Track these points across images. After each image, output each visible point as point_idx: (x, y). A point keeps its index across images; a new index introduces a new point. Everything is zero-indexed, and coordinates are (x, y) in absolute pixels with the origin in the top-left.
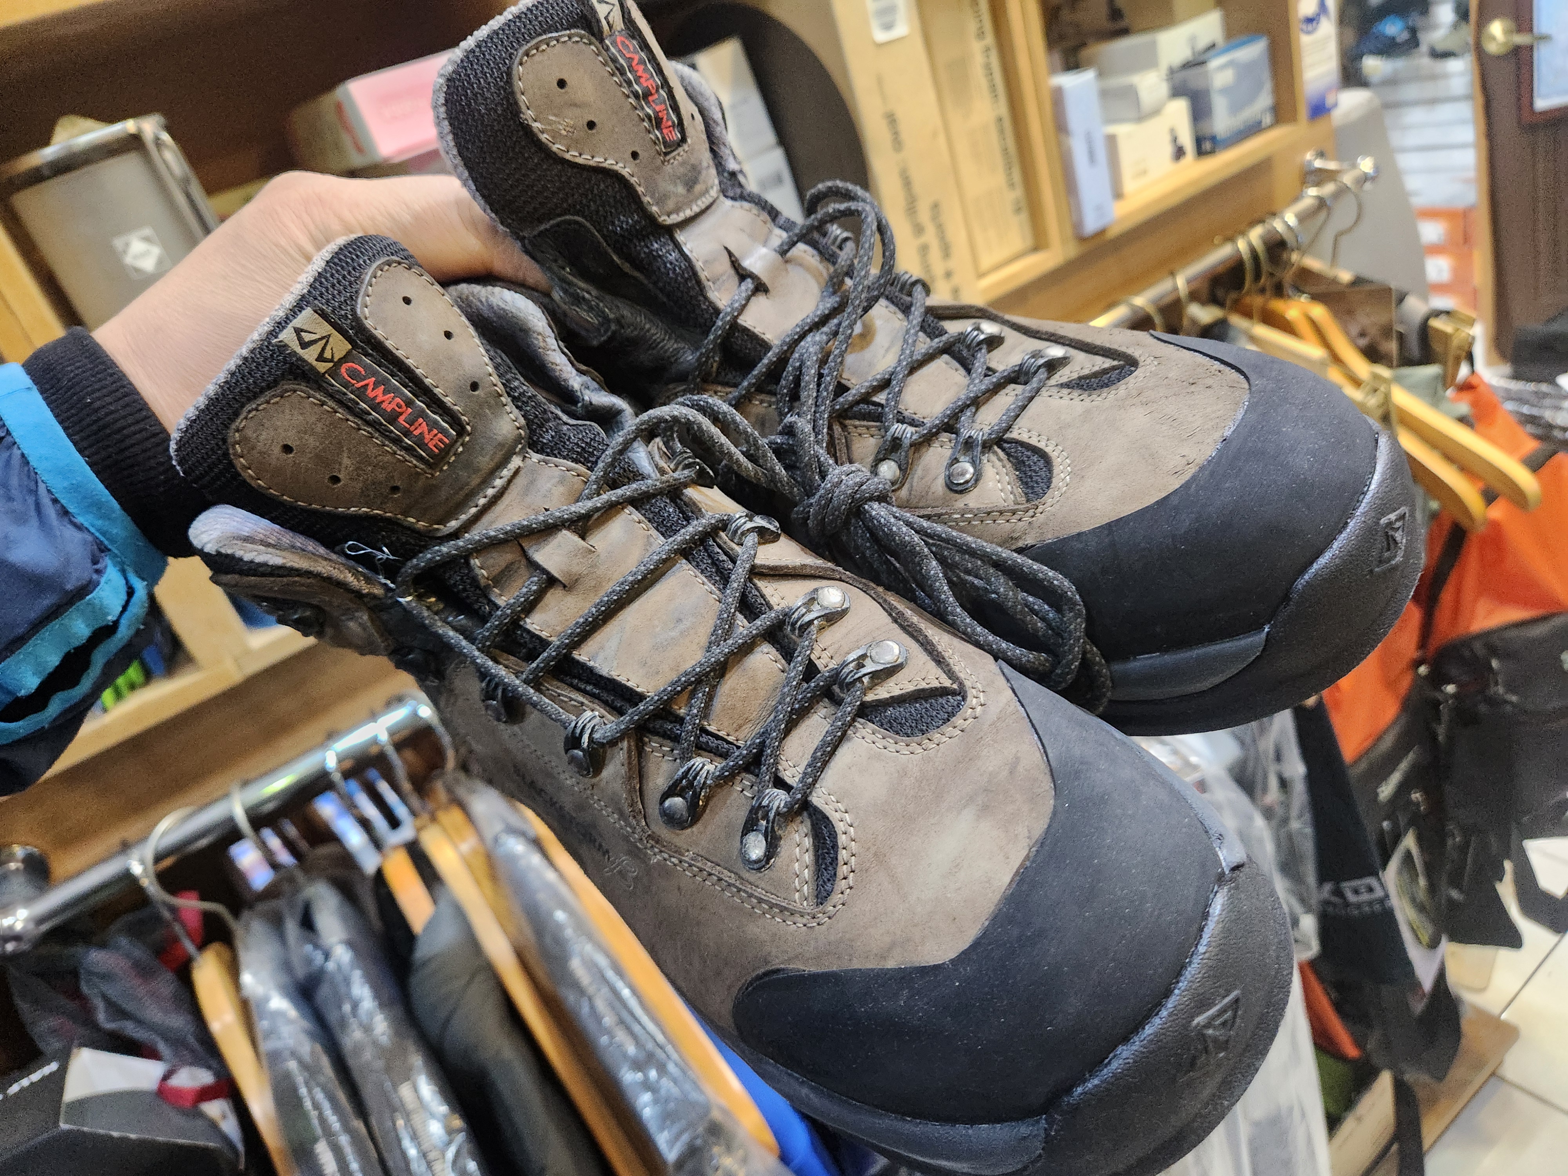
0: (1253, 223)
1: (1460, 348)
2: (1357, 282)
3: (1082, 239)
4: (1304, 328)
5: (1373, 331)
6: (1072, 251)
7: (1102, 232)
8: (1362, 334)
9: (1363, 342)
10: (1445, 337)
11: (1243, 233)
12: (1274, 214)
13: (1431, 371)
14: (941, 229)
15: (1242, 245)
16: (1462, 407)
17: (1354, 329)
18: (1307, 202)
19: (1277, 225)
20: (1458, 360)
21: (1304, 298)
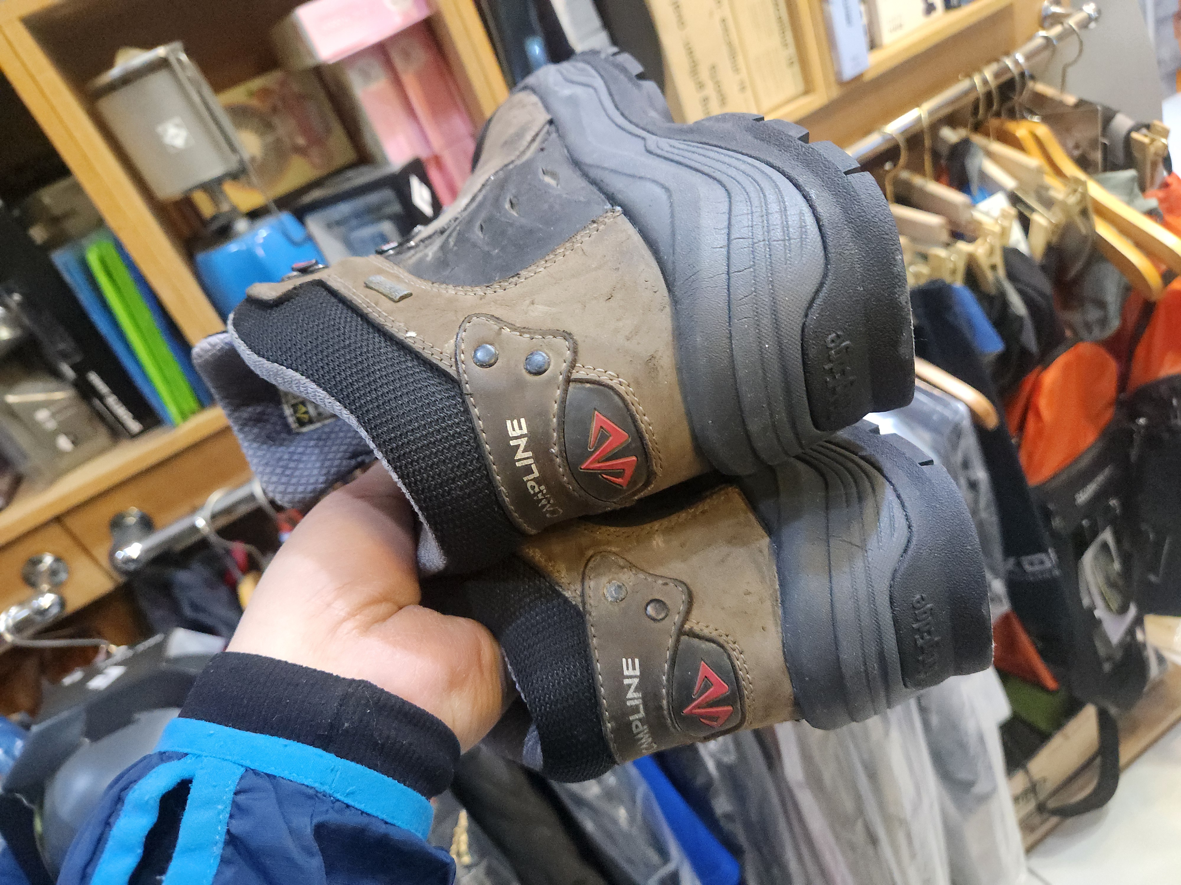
0: (989, 62)
1: (1156, 154)
2: (1081, 103)
3: (842, 83)
4: (1030, 144)
5: (1084, 144)
6: (835, 92)
7: (858, 78)
8: (1077, 146)
9: (1076, 153)
10: (1143, 146)
11: (979, 70)
12: (1007, 54)
13: (1131, 173)
14: (718, 85)
15: (977, 80)
16: (1153, 203)
17: (1071, 144)
18: (1038, 41)
19: (1008, 62)
20: (1154, 165)
21: (1036, 119)
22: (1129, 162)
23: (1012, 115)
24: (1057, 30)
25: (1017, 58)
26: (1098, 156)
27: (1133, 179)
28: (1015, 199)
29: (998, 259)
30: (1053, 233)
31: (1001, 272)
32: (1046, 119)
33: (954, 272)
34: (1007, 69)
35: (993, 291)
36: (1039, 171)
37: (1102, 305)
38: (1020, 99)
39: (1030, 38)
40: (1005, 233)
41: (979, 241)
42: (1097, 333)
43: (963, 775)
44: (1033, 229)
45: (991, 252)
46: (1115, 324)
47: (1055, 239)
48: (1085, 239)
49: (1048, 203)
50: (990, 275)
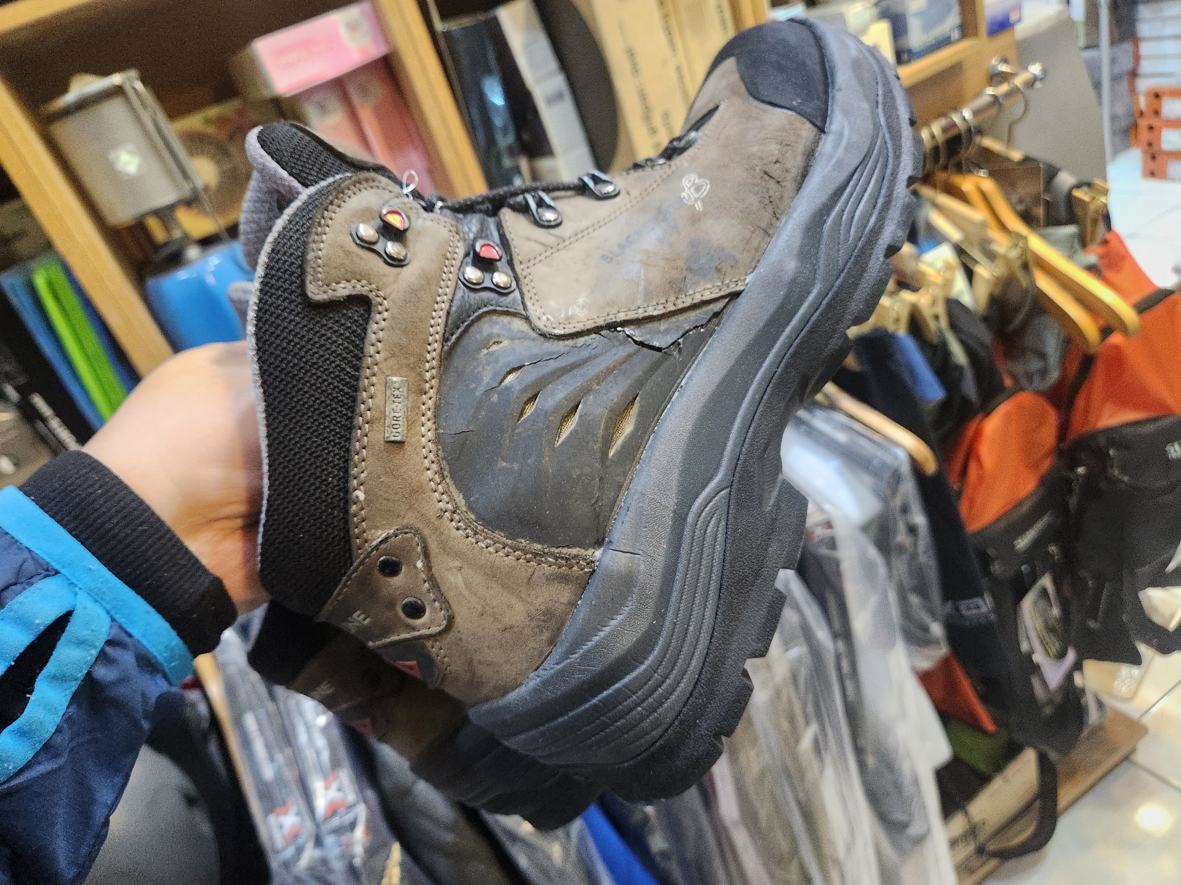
0: (937, 117)
4: (976, 198)
5: (1028, 200)
10: (1083, 204)
11: (927, 124)
12: (955, 110)
15: (925, 134)
16: (1092, 258)
17: (1015, 198)
18: (985, 99)
19: (956, 118)
20: (1095, 222)
21: (982, 173)
22: (1071, 219)
23: (960, 169)
24: (1004, 88)
25: (964, 114)
26: (1040, 212)
27: (1073, 236)
28: (960, 251)
29: (940, 309)
30: (995, 285)
31: (944, 323)
32: (993, 174)
33: (897, 320)
34: (954, 125)
35: (935, 340)
36: (983, 225)
37: (1042, 355)
38: (967, 153)
39: (978, 94)
40: (948, 283)
41: (922, 291)
42: (1037, 383)
43: (898, 816)
44: (976, 280)
45: (934, 303)
46: (1055, 375)
47: (997, 292)
48: (1026, 291)
49: (992, 256)
50: (932, 325)
